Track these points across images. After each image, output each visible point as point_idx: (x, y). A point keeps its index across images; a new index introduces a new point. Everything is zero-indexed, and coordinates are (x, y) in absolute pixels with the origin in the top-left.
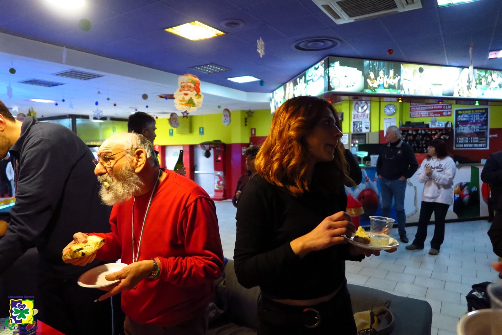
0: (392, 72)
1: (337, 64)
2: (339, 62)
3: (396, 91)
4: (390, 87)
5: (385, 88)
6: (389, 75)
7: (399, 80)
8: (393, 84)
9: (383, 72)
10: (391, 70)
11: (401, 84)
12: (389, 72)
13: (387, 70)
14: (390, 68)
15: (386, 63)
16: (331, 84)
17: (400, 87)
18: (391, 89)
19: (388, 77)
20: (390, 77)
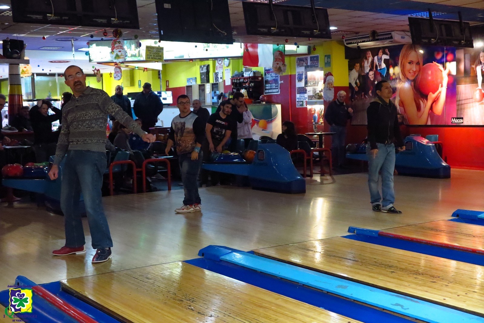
0: (133, 46)
1: (94, 45)
2: (95, 44)
3: (137, 58)
4: (132, 56)
5: (128, 57)
6: (131, 49)
7: (139, 52)
8: (135, 54)
9: (127, 47)
10: (133, 45)
11: (140, 54)
12: (131, 46)
13: (130, 46)
14: (132, 44)
15: (129, 41)
16: (91, 58)
17: (139, 56)
18: (133, 57)
19: (130, 50)
20: (132, 50)
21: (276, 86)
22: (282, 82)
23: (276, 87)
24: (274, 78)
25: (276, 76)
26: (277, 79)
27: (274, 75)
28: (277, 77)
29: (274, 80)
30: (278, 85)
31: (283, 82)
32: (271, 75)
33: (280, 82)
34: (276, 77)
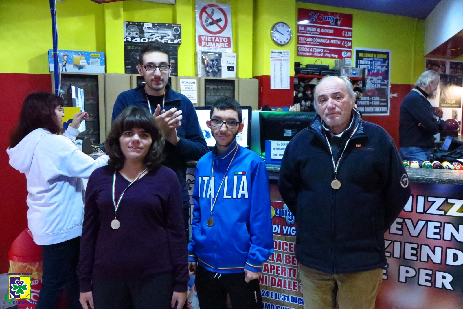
21: (381, 102)
22: (395, 95)
23: (382, 104)
24: (379, 86)
25: (383, 83)
26: (385, 89)
27: (379, 82)
28: (387, 85)
29: (377, 89)
30: (385, 100)
31: (397, 95)
32: (371, 80)
33: (390, 96)
34: (382, 85)
